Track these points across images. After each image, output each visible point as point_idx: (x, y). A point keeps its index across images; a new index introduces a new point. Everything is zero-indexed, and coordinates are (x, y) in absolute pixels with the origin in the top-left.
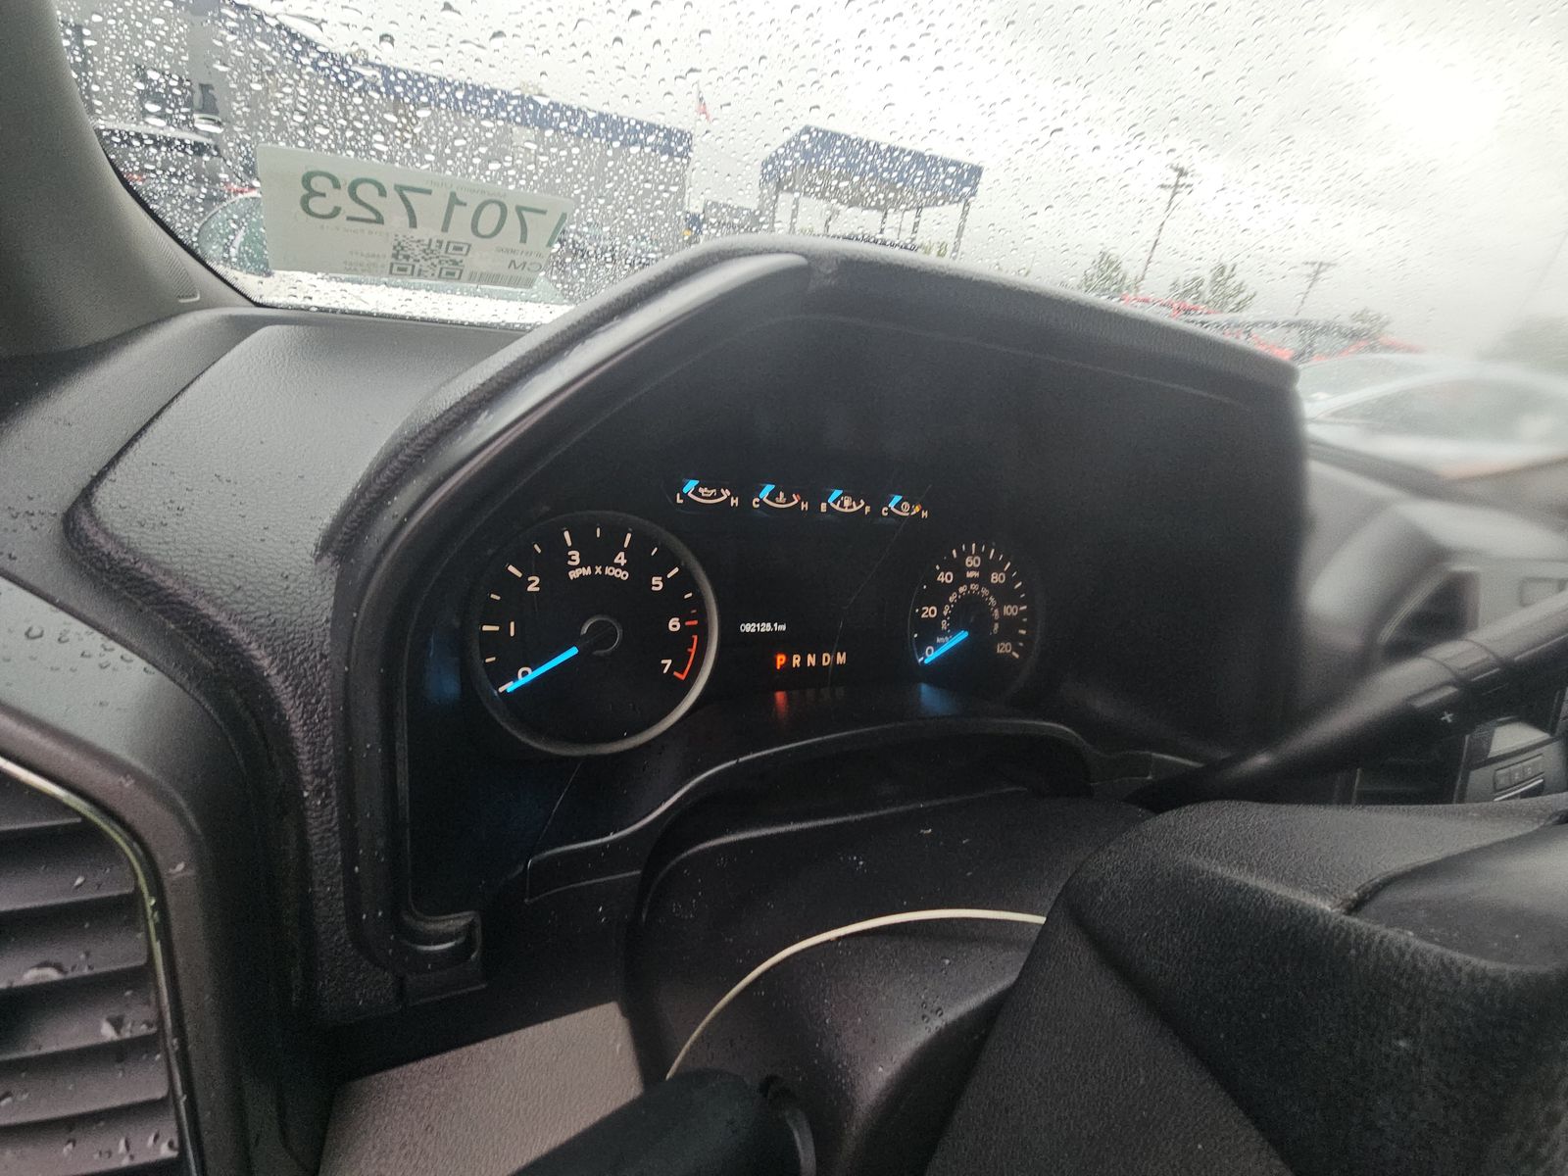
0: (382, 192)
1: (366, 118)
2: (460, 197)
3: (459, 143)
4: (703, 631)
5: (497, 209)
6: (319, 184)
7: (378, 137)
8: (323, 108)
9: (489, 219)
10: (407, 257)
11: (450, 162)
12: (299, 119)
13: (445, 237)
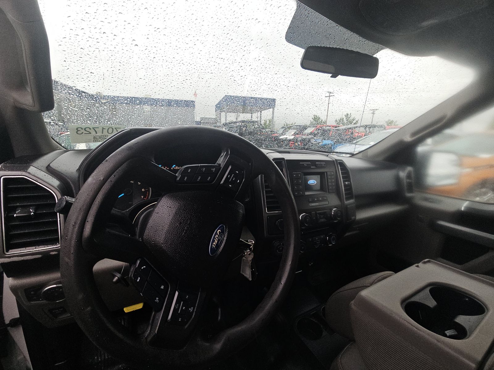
0: (90, 129)
1: (86, 119)
2: (104, 128)
3: (102, 120)
4: (149, 191)
5: (111, 129)
6: (79, 129)
7: (88, 121)
8: (79, 119)
9: (110, 131)
10: (96, 139)
11: (101, 123)
12: (75, 121)
13: (103, 135)
